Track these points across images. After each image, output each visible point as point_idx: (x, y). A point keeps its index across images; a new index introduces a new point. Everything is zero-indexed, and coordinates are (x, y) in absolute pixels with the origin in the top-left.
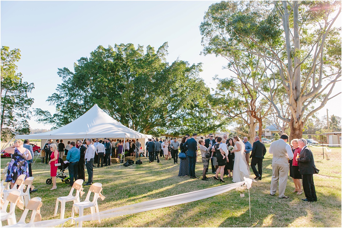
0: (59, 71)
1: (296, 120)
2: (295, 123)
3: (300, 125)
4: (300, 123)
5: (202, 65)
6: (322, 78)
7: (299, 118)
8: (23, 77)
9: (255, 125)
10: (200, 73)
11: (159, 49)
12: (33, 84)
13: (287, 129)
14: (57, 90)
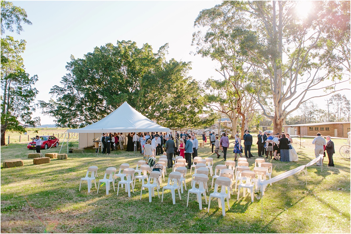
0: (67, 65)
1: (278, 118)
2: (277, 120)
3: (281, 121)
4: (281, 120)
5: (192, 63)
6: (297, 84)
7: (281, 116)
8: (25, 69)
9: (237, 119)
10: (190, 71)
11: (160, 49)
12: (37, 76)
13: (249, 121)
14: (62, 83)
